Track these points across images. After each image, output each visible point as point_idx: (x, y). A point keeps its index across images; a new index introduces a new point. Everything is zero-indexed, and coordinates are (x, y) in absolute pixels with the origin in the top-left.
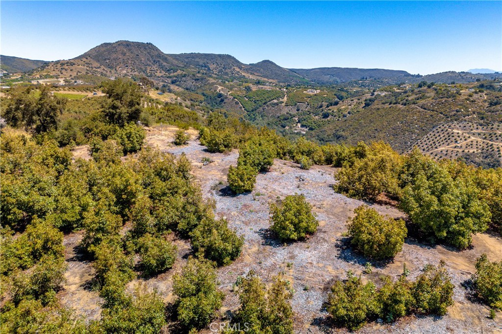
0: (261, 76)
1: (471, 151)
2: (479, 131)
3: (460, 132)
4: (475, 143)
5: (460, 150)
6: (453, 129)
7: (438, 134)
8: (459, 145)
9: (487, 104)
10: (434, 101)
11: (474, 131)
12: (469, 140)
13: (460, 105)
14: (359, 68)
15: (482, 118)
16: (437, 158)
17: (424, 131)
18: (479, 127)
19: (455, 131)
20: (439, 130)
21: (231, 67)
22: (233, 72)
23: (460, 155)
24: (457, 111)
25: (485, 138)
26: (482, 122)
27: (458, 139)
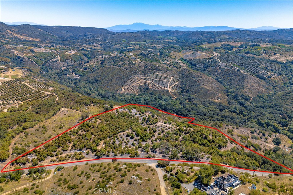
0: (28, 36)
1: (142, 84)
2: (143, 77)
3: (138, 78)
4: (142, 82)
5: (139, 84)
6: (136, 77)
7: (132, 79)
8: (138, 83)
9: (144, 67)
10: (129, 66)
11: (142, 77)
12: (141, 81)
13: (137, 68)
14: (81, 26)
15: (143, 73)
16: (133, 87)
17: (128, 79)
18: (143, 76)
19: (136, 78)
20: (132, 78)
21: (5, 31)
22: (8, 34)
23: (139, 86)
24: (136, 71)
25: (144, 80)
26: (143, 74)
27: (138, 81)
